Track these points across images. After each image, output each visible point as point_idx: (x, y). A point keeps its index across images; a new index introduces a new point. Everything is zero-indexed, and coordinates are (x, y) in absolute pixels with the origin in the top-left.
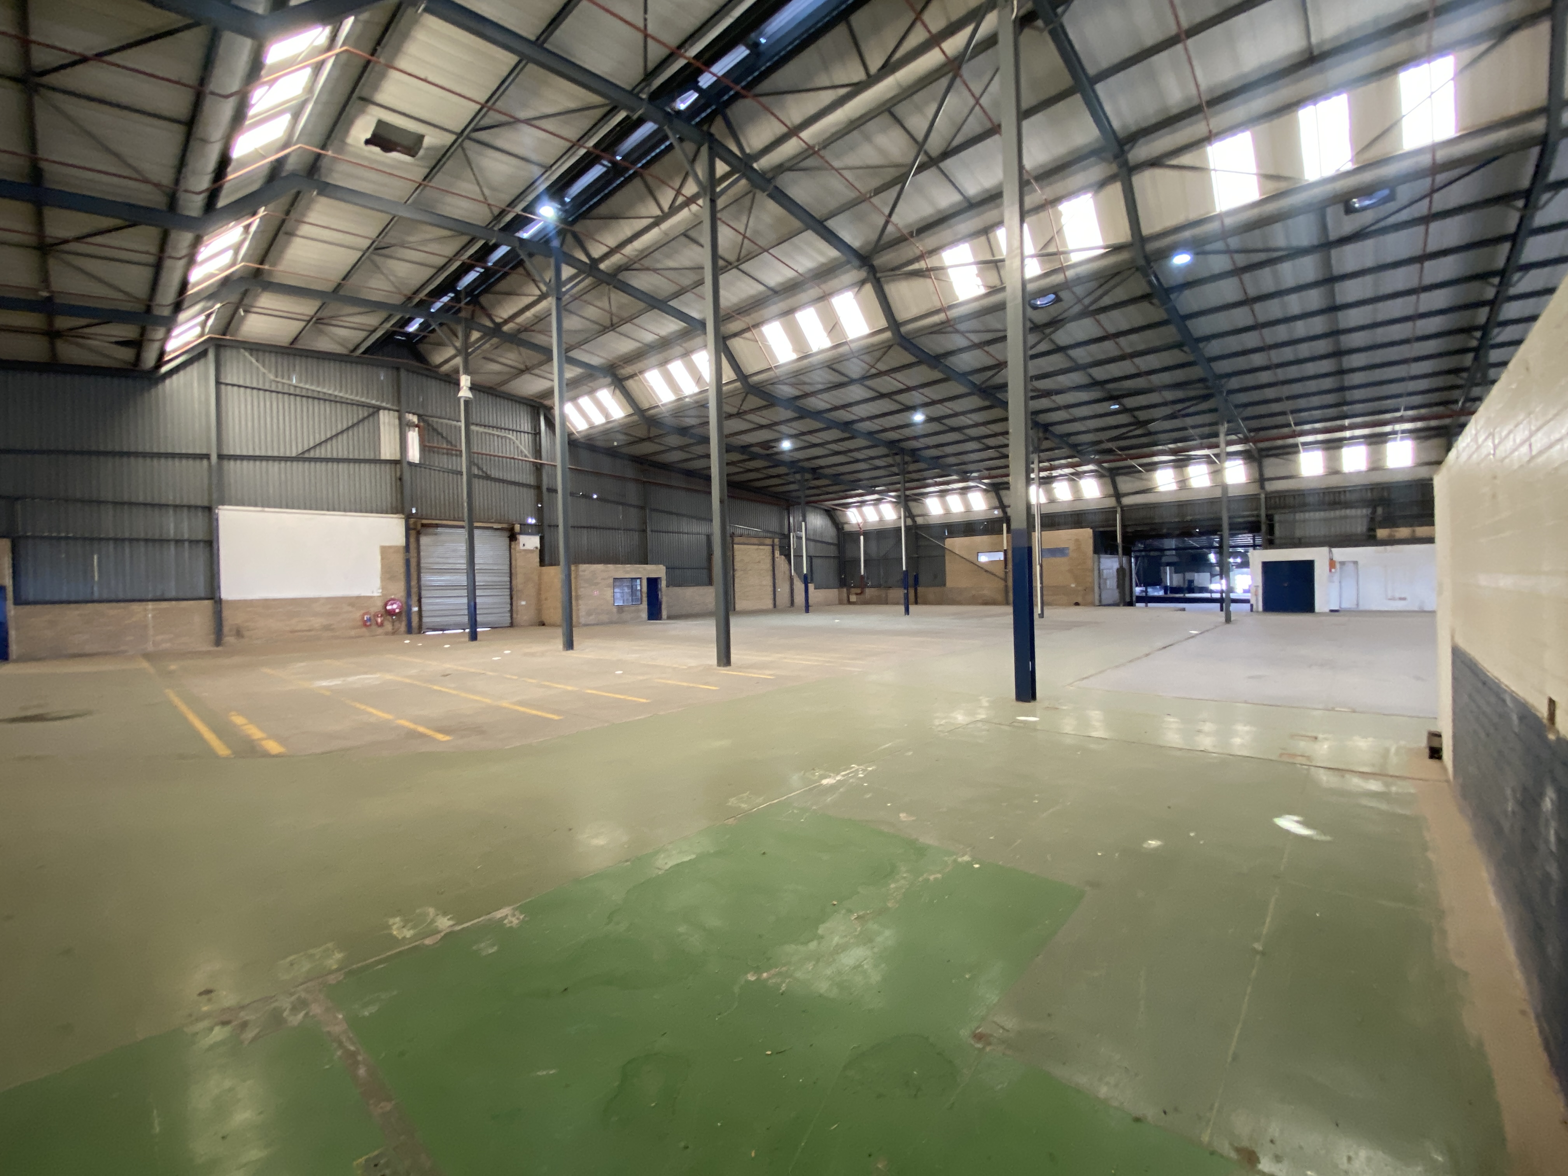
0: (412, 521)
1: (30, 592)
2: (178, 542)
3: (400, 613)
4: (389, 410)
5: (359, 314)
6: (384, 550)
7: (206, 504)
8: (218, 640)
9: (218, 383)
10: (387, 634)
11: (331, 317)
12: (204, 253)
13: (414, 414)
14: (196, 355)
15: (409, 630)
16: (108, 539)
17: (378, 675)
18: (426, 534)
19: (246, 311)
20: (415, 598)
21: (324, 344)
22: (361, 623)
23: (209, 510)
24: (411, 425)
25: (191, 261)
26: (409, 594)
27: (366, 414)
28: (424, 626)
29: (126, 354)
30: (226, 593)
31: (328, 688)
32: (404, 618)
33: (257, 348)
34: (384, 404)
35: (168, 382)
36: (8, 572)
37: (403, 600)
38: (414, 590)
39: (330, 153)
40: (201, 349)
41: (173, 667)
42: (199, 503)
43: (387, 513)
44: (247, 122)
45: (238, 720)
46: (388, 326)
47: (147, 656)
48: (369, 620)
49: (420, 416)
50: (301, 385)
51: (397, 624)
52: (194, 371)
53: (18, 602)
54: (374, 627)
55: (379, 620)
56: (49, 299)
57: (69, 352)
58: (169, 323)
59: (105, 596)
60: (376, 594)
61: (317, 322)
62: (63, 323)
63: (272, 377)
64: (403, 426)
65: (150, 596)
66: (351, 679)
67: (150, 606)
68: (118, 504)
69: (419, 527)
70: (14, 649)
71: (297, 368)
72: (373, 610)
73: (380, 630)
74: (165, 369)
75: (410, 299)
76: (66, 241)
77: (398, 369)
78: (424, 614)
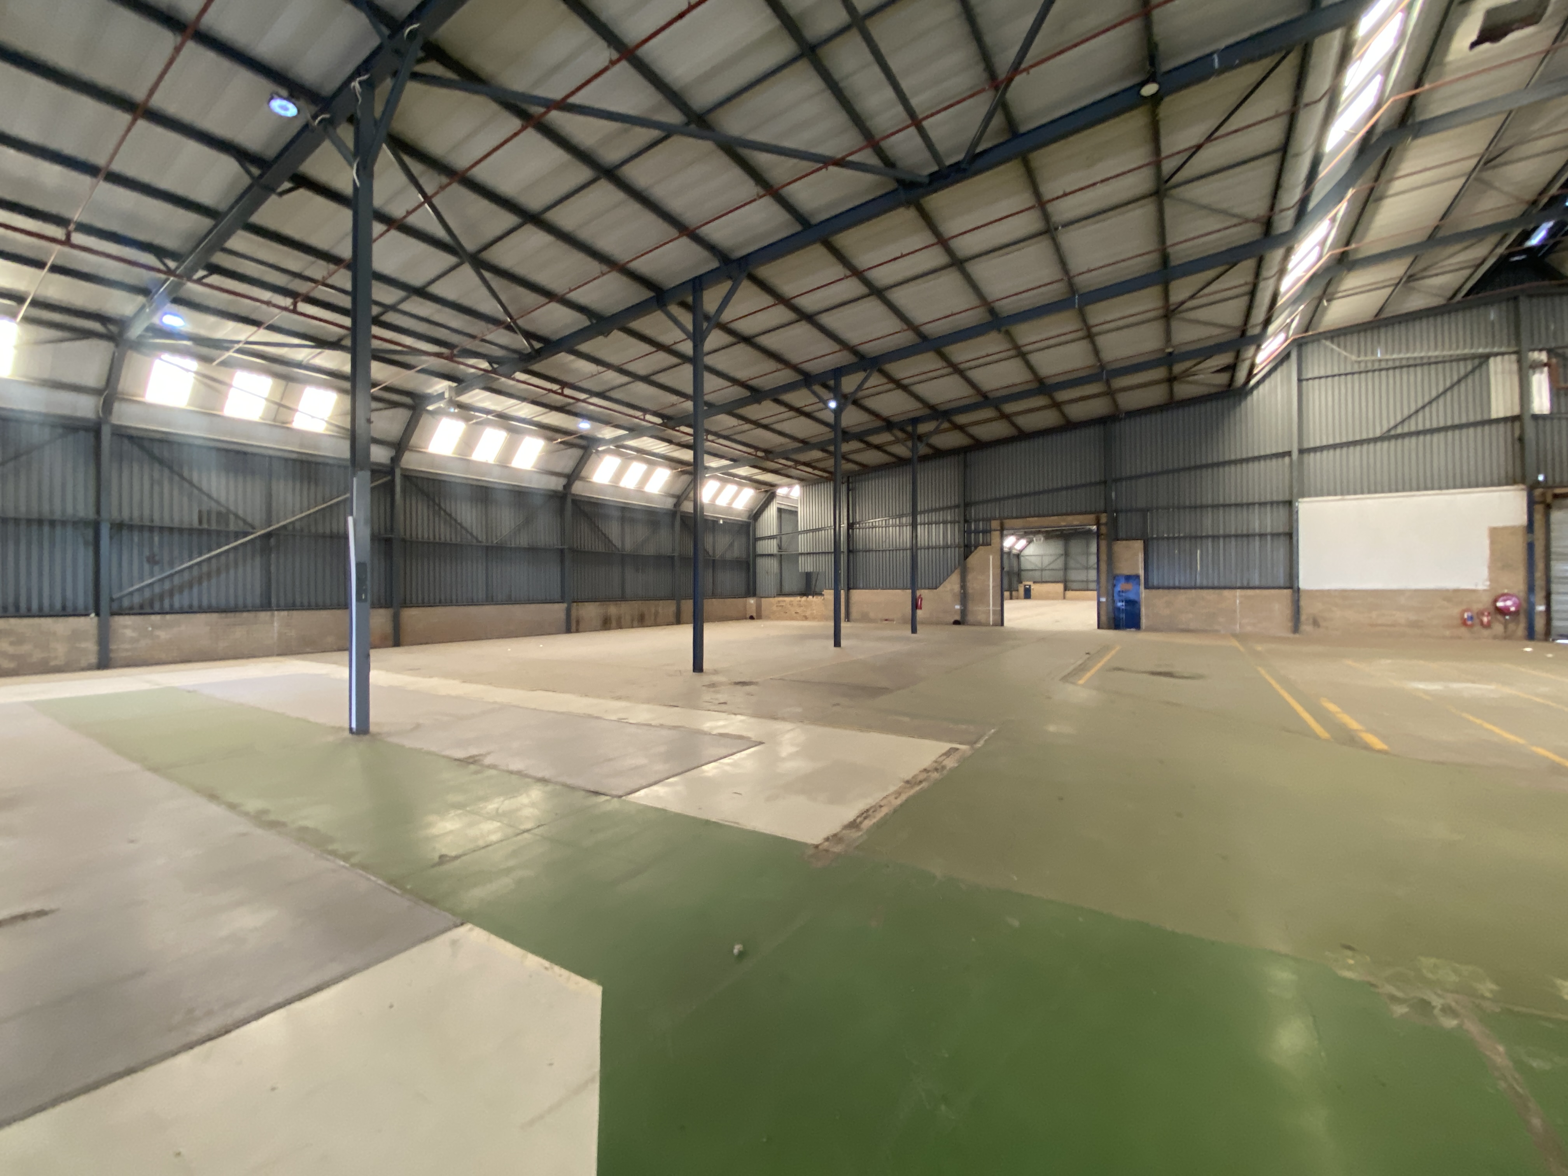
0: (1538, 492)
1: (1155, 580)
2: (1262, 536)
3: (1517, 613)
4: (1503, 354)
5: (1466, 248)
6: (1494, 532)
7: (1287, 498)
8: (1296, 627)
9: (1300, 380)
10: (1495, 637)
11: (1425, 269)
12: (1294, 259)
13: (1541, 350)
14: (1282, 359)
15: (1531, 635)
16: (1207, 537)
17: (1492, 687)
18: (1560, 508)
19: (1329, 301)
20: (1540, 595)
21: (1416, 302)
22: (1459, 622)
23: (1289, 504)
24: (1536, 366)
25: (1282, 272)
26: (1531, 588)
27: (1470, 367)
28: (1553, 632)
29: (1223, 378)
30: (1305, 582)
32: (1523, 619)
33: (1338, 334)
34: (1496, 350)
35: (1255, 392)
36: (1141, 565)
37: (1522, 594)
38: (1539, 582)
39: (1427, 86)
40: (1285, 353)
42: (1281, 498)
43: (1500, 484)
44: (1339, 110)
45: (1332, 707)
46: (1501, 250)
47: (1235, 636)
48: (1471, 618)
49: (1550, 351)
50: (1388, 357)
51: (1512, 626)
52: (1278, 375)
53: (1147, 587)
54: (1477, 628)
55: (1485, 619)
56: (1170, 354)
57: (1183, 390)
58: (1258, 341)
59: (1205, 584)
60: (1481, 587)
61: (1410, 279)
62: (1178, 368)
63: (1354, 358)
64: (1524, 371)
65: (1239, 585)
66: (1455, 686)
67: (1238, 592)
68: (1215, 506)
69: (1549, 499)
70: (1144, 621)
71: (1383, 340)
72: (1477, 607)
73: (1486, 632)
74: (1253, 382)
75: (1534, 203)
76: (1183, 303)
77: (1516, 298)
78: (1554, 615)
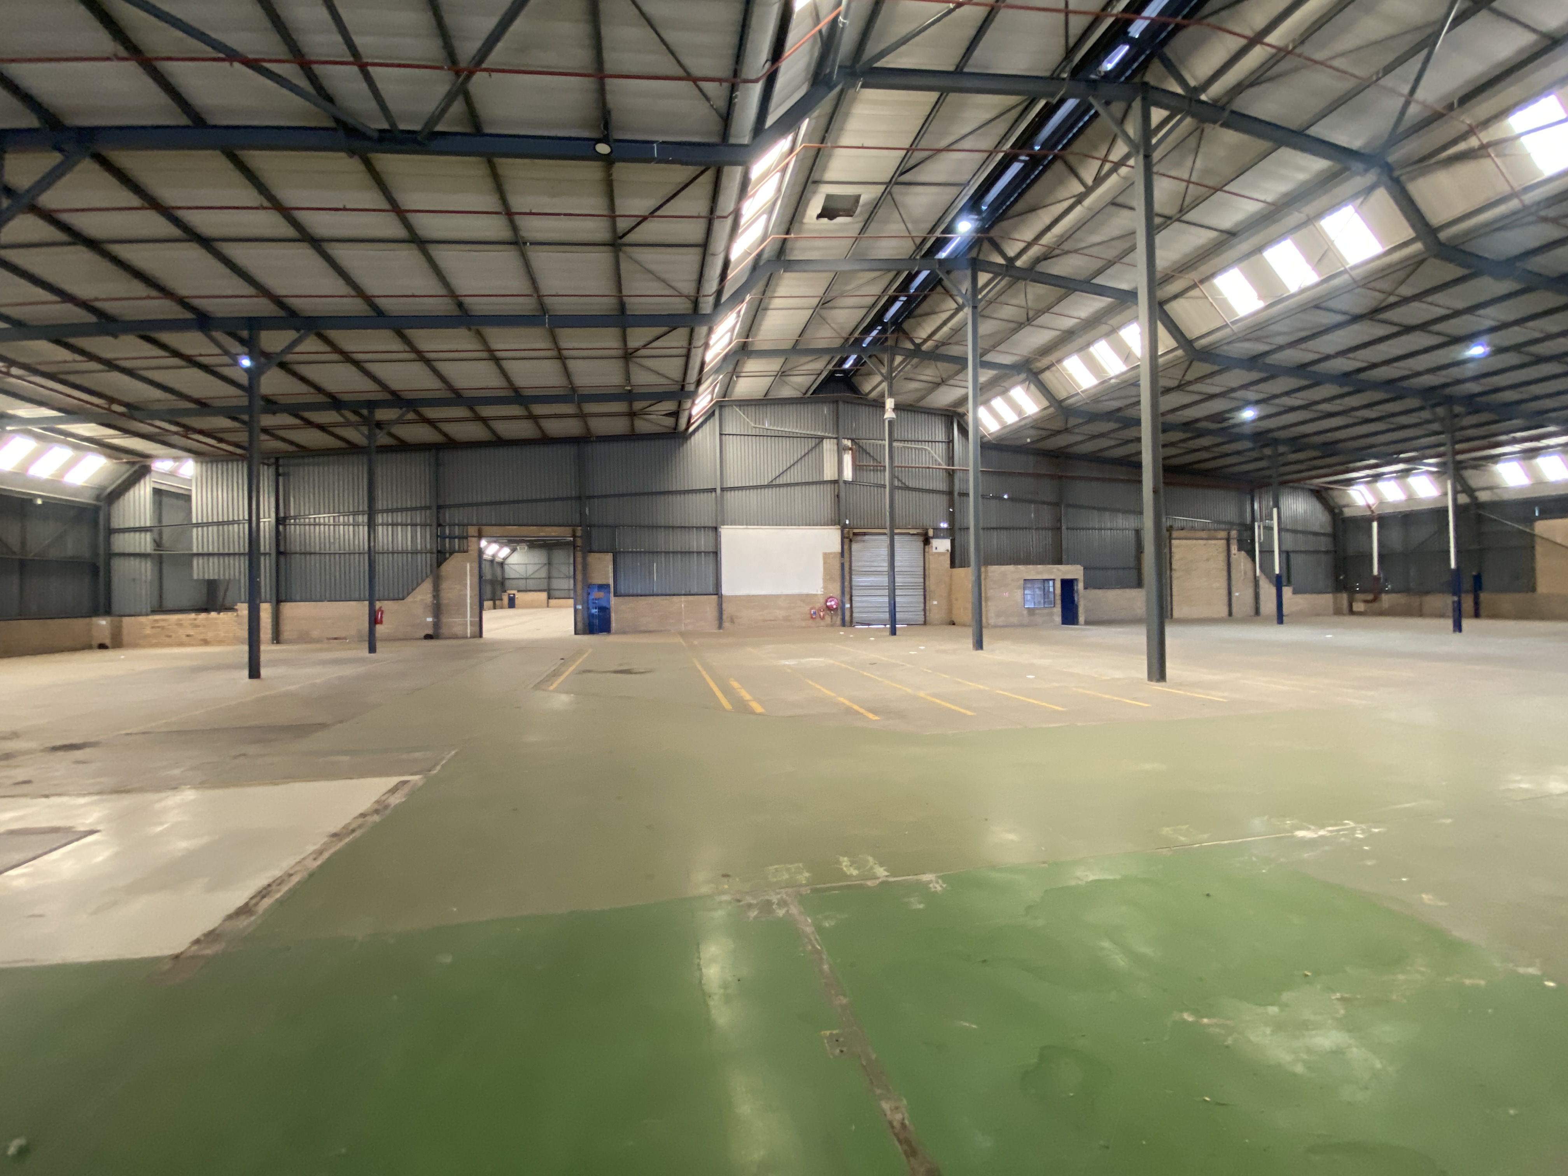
0: (846, 530)
1: (622, 589)
2: (699, 553)
3: (837, 608)
4: (830, 438)
5: (811, 361)
6: (826, 556)
7: (714, 525)
8: (720, 626)
9: (721, 434)
10: (827, 626)
11: (790, 370)
12: (714, 338)
13: (848, 439)
14: (709, 415)
15: (843, 624)
16: (661, 552)
17: (822, 659)
18: (857, 542)
19: (737, 377)
20: (847, 597)
21: (786, 392)
22: (808, 616)
23: (716, 529)
24: (846, 449)
25: (706, 346)
26: (843, 593)
27: (813, 445)
28: (855, 620)
29: (670, 422)
30: (726, 590)
31: (789, 666)
32: (839, 612)
33: (745, 403)
34: (827, 434)
35: (693, 438)
36: (611, 575)
37: (839, 597)
38: (847, 589)
39: (792, 236)
40: (710, 412)
41: (696, 643)
42: (710, 525)
43: (828, 525)
44: (740, 231)
45: (735, 685)
46: (830, 367)
47: (682, 634)
48: (815, 613)
49: (852, 440)
50: (771, 428)
51: (834, 618)
52: (707, 427)
53: (615, 595)
54: (818, 620)
55: (822, 614)
56: (630, 391)
57: (642, 426)
58: (693, 395)
59: (660, 592)
60: (819, 593)
61: (782, 374)
62: (638, 405)
63: (753, 425)
64: (841, 450)
65: (683, 592)
66: (804, 661)
67: (683, 598)
68: (667, 527)
69: (851, 535)
70: (614, 625)
71: (768, 415)
72: (818, 605)
73: (822, 623)
74: (691, 429)
75: (847, 340)
76: (637, 350)
77: (837, 402)
78: (855, 610)
